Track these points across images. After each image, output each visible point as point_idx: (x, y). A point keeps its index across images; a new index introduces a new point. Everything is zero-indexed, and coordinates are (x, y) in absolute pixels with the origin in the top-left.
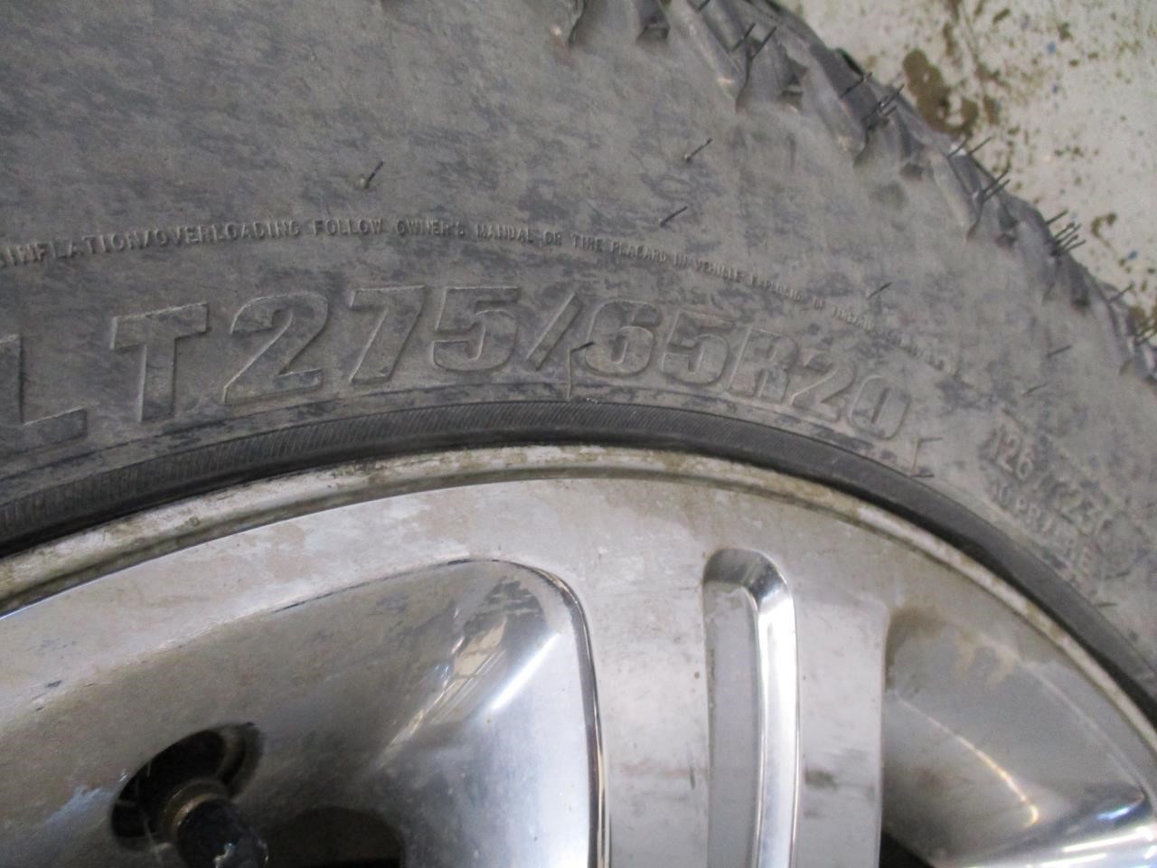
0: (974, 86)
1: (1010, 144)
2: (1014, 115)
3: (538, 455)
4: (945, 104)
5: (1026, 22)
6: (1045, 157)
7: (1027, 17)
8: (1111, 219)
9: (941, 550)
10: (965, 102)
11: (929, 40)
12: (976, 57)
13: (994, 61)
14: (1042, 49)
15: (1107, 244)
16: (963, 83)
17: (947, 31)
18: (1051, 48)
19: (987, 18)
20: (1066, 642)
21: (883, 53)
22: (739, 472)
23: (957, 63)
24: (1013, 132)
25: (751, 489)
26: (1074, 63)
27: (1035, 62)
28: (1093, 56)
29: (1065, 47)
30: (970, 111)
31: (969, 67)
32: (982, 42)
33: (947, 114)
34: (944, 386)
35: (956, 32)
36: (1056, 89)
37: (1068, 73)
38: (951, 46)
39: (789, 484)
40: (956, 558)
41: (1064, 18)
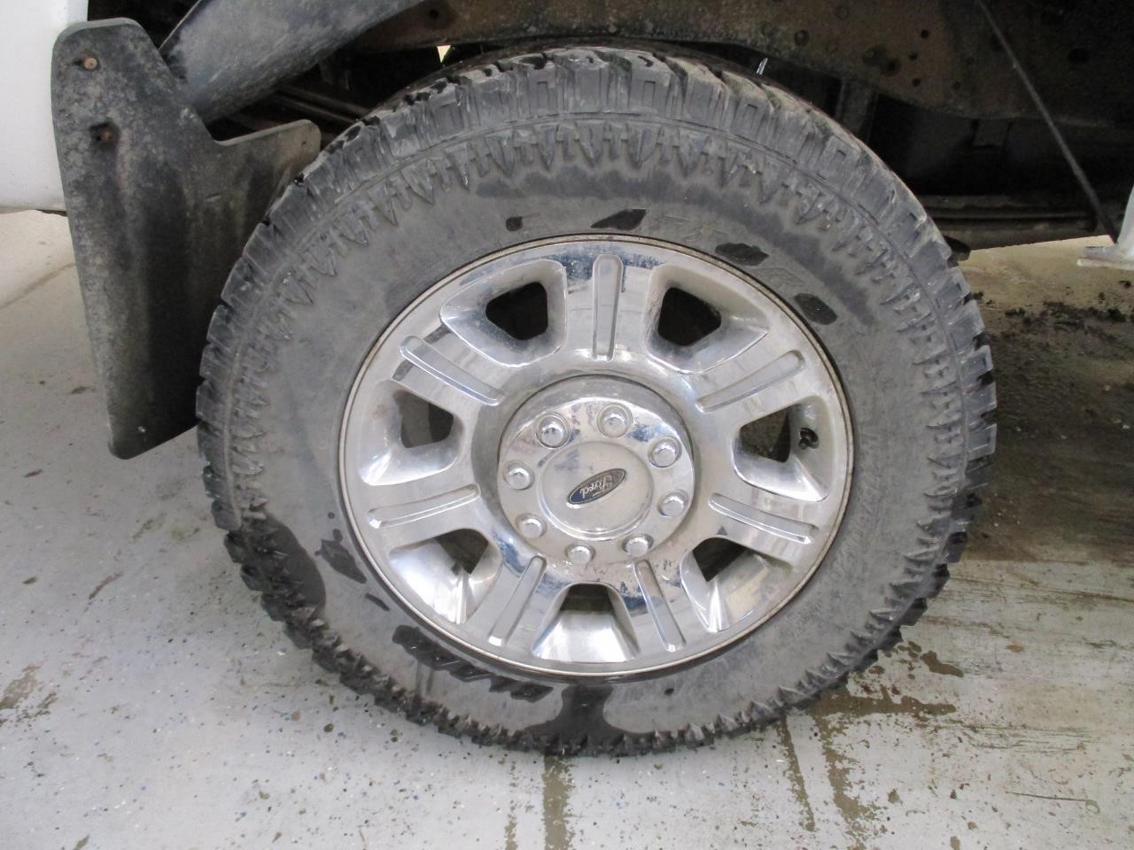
0: (933, 723)
1: (906, 727)
2: (918, 732)
3: (846, 501)
4: (929, 713)
5: (955, 746)
6: (897, 736)
7: (956, 747)
8: (868, 747)
9: (800, 586)
10: (929, 719)
11: (959, 716)
12: (946, 727)
13: (942, 733)
14: (942, 747)
15: (859, 743)
16: (937, 721)
17: (961, 722)
18: (941, 750)
19: (961, 736)
20: (767, 617)
21: (959, 700)
22: (831, 539)
23: (946, 721)
24: (911, 730)
25: (827, 542)
26: (932, 754)
27: (937, 744)
28: (933, 761)
29: (940, 754)
30: (925, 720)
31: (942, 724)
32: (952, 731)
33: (925, 712)
34: (838, 593)
35: (959, 725)
36: (924, 746)
37: (930, 752)
38: (954, 722)
39: (826, 550)
40: (797, 590)
41: (952, 757)
